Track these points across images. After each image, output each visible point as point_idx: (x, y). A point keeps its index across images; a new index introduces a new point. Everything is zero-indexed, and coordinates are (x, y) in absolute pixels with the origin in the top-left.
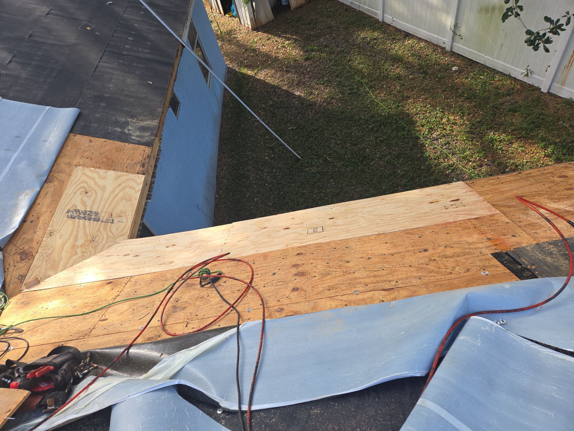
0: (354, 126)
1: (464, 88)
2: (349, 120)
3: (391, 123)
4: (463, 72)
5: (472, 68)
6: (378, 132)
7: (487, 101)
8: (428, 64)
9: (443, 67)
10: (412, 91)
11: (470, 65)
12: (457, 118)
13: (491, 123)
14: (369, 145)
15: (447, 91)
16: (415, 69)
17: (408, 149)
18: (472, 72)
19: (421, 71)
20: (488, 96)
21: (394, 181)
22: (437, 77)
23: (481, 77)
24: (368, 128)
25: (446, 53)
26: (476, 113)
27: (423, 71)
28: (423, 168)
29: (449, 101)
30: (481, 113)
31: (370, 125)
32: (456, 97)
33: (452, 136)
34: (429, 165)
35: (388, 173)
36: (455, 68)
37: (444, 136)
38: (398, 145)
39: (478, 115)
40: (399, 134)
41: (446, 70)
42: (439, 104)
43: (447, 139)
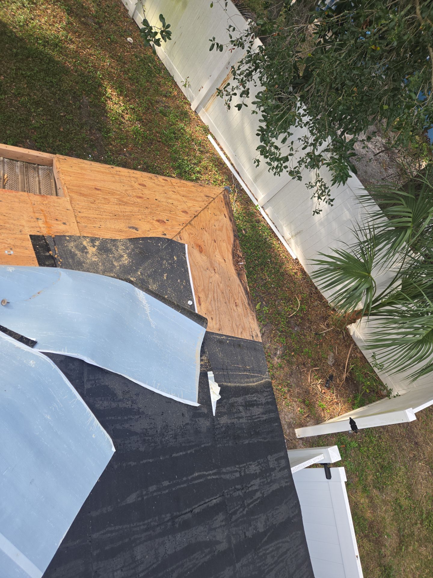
1: (131, 66)
3: (41, 60)
4: (136, 48)
5: (145, 50)
6: (23, 63)
7: (146, 91)
8: (106, 16)
9: (119, 31)
10: (79, 37)
11: (144, 46)
12: (114, 94)
13: (142, 115)
14: (5, 72)
15: (114, 59)
16: (90, 14)
17: (52, 100)
18: (143, 53)
19: (97, 20)
20: (149, 87)
21: (23, 130)
22: (110, 38)
23: (149, 64)
24: (11, 50)
25: (128, 17)
26: (133, 98)
28: (61, 129)
29: (112, 70)
30: (137, 100)
31: (15, 48)
32: (120, 71)
33: (102, 110)
34: (69, 130)
35: (19, 117)
36: (129, 39)
37: (95, 106)
38: (42, 91)
39: (133, 101)
40: (47, 78)
41: (121, 36)
42: (102, 68)
43: (97, 110)
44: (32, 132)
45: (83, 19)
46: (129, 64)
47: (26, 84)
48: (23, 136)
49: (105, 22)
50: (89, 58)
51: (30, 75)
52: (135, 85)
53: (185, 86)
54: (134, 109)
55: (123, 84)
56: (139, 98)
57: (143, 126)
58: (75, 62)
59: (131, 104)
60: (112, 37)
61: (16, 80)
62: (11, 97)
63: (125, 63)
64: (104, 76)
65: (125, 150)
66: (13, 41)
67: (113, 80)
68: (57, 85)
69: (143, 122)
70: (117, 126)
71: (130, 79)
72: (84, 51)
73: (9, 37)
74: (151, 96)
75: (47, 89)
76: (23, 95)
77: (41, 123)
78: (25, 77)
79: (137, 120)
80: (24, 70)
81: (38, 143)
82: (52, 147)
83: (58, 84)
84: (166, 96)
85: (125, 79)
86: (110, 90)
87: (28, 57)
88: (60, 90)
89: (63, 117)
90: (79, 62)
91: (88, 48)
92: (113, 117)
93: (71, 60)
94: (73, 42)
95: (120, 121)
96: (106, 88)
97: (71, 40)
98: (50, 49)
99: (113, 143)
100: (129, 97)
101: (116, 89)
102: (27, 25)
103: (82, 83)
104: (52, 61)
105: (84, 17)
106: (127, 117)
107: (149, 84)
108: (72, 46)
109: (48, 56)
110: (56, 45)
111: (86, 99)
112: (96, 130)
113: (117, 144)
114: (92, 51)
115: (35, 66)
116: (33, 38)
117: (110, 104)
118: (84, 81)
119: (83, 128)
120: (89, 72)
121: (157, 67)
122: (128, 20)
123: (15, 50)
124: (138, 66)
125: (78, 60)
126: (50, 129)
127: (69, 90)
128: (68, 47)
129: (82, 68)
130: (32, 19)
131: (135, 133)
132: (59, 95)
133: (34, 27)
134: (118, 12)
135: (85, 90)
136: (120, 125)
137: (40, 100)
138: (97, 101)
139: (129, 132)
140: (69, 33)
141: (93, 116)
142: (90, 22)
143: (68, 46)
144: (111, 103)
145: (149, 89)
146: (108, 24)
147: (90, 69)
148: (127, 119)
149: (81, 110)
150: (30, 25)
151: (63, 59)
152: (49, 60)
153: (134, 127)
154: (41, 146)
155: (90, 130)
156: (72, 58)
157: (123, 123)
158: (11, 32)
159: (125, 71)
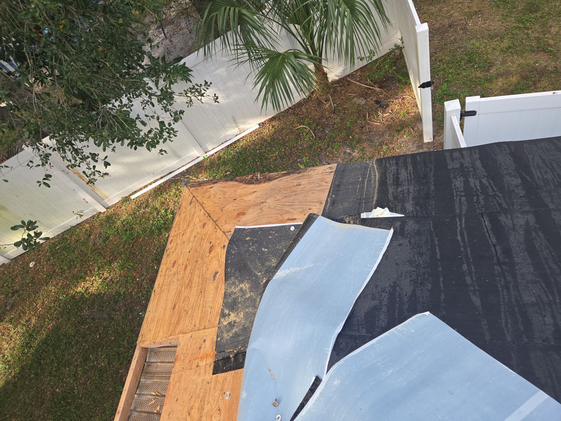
3: (44, 351)
4: (40, 259)
5: (43, 251)
6: (45, 369)
7: (83, 254)
8: (7, 286)
9: (22, 274)
10: (24, 313)
11: (39, 251)
13: (105, 260)
15: (49, 282)
16: (3, 300)
17: (84, 345)
18: (46, 253)
19: (10, 295)
21: (110, 375)
23: (57, 248)
27: (11, 293)
28: (113, 338)
29: (60, 284)
30: (91, 263)
33: (98, 297)
34: (114, 332)
37: (93, 304)
39: (92, 267)
42: (57, 294)
43: (97, 303)
44: (113, 367)
45: (8, 308)
48: (115, 375)
49: (13, 287)
51: (57, 363)
53: (81, 216)
54: (99, 268)
55: (74, 275)
56: (89, 261)
57: (116, 259)
58: (48, 319)
59: (94, 270)
60: (28, 281)
61: (61, 377)
62: (77, 383)
63: (54, 272)
64: (65, 293)
65: (138, 280)
66: (24, 376)
67: (69, 284)
68: (69, 339)
69: (112, 260)
70: (114, 284)
72: (39, 309)
74: (88, 250)
76: (76, 372)
79: (110, 266)
81: (123, 362)
82: (128, 349)
83: (68, 337)
84: (90, 235)
85: (70, 273)
86: (79, 288)
87: (40, 363)
89: (100, 336)
91: (37, 305)
92: (105, 288)
93: (46, 323)
94: (30, 319)
95: (110, 282)
96: (76, 292)
97: (27, 321)
98: (34, 342)
99: (130, 290)
102: (9, 361)
103: (69, 314)
104: (46, 341)
105: (6, 306)
106: (106, 275)
107: (76, 250)
108: (33, 321)
109: (41, 344)
110: (30, 336)
111: (86, 312)
112: (116, 305)
113: (131, 286)
114: (40, 302)
116: (22, 357)
117: (92, 290)
118: (68, 312)
119: (113, 318)
120: (60, 307)
121: (61, 241)
122: (12, 264)
123: (32, 376)
124: (58, 260)
125: (47, 316)
126: (111, 349)
127: (75, 328)
128: (34, 325)
129: (55, 313)
130: (4, 356)
131: (123, 269)
132: (79, 338)
133: (12, 355)
134: (4, 274)
135: (77, 313)
136: (113, 282)
137: (83, 356)
138: (88, 302)
139: (121, 274)
140: (20, 322)
141: (103, 307)
142: (11, 301)
143: (32, 324)
144: (91, 288)
145: (81, 251)
146: (14, 284)
147: (56, 305)
148: (108, 275)
149: (95, 317)
150: (9, 359)
151: (45, 331)
152: (45, 343)
153: (116, 269)
154: (126, 360)
155: (116, 312)
156: (45, 321)
157: (112, 279)
158: (14, 377)
159: (62, 273)
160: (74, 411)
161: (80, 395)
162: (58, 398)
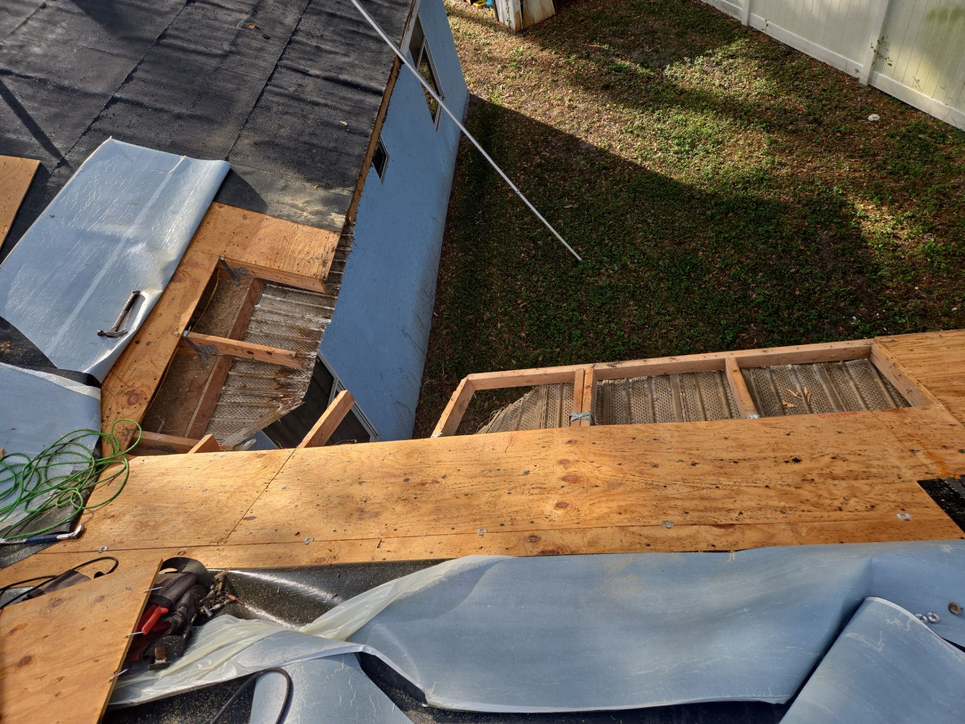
0: (680, 211)
1: (887, 154)
2: (673, 199)
3: (746, 209)
4: (888, 124)
5: (905, 119)
6: (722, 224)
7: (928, 180)
8: (824, 106)
9: (852, 113)
10: (791, 153)
11: (902, 113)
12: (870, 207)
13: (932, 220)
14: (702, 245)
15: (855, 158)
16: (799, 114)
17: (774, 256)
18: (904, 125)
19: (811, 118)
20: (930, 172)
21: (743, 313)
22: (840, 132)
23: (920, 136)
24: (704, 214)
25: (860, 88)
26: (906, 200)
27: (814, 118)
28: (797, 293)
29: (857, 175)
30: (915, 201)
31: (708, 209)
32: (871, 170)
33: (858, 240)
34: (809, 289)
35: (734, 297)
36: (873, 117)
37: (843, 238)
38: (756, 249)
39: (909, 205)
40: (760, 229)
41: (857, 119)
42: (838, 180)
43: (847, 244)
44: (755, 312)
45: (790, 127)
46: (884, 153)
47: (733, 248)
48: (745, 320)
49: (825, 114)
50: (813, 175)
51: (736, 235)
52: (903, 179)
54: (913, 216)
55: (881, 186)
56: (918, 195)
57: (941, 236)
58: (795, 189)
59: (906, 211)
60: (842, 128)
61: (720, 249)
62: (717, 274)
63: (875, 155)
64: (844, 189)
65: (917, 288)
66: (705, 202)
67: (862, 187)
68: (776, 232)
69: (937, 230)
70: (890, 255)
71: (891, 173)
72: (804, 168)
73: (698, 199)
74: (939, 183)
75: (763, 244)
76: (732, 265)
77: (765, 294)
78: (730, 240)
79: (924, 232)
80: (726, 232)
81: (767, 324)
82: (789, 322)
83: (777, 230)
85: (882, 178)
86: (862, 205)
87: (727, 213)
88: (782, 238)
89: (794, 273)
90: (800, 187)
91: (809, 162)
92: (878, 244)
93: (787, 190)
94: (784, 165)
95: (893, 246)
96: (853, 205)
97: (780, 163)
98: (754, 189)
99: (890, 284)
100: (897, 201)
101: (872, 199)
102: (718, 173)
103: (813, 213)
104: (761, 204)
105: (791, 123)
106: (904, 234)
107: (929, 166)
108: (784, 171)
109: (754, 199)
110: (762, 179)
111: (824, 235)
112: (854, 274)
113: (899, 283)
114: (816, 163)
115: (739, 221)
116: (728, 187)
117: (867, 226)
118: (815, 210)
119: (831, 278)
120: (819, 194)
121: (937, 134)
122: (862, 91)
123: (709, 213)
124: (899, 149)
125: (799, 185)
126: (780, 298)
127: (795, 232)
128: (778, 175)
129: (807, 193)
130: (722, 163)
131: (927, 255)
132: (781, 245)
133: (726, 172)
134: (841, 90)
135: (818, 223)
136: (894, 251)
137: (757, 264)
138: (843, 230)
139: (915, 256)
140: (775, 155)
141: (843, 255)
142: (801, 125)
143: (778, 173)
144: (869, 223)
145: (932, 174)
146: (830, 113)
147: (820, 189)
148: (906, 236)
149: (821, 253)
150: (721, 172)
151: (775, 194)
152: (757, 204)
153: (922, 245)
155: (842, 278)
156: (789, 187)
157: (900, 247)
158: (700, 192)
159: (879, 166)
160: (683, 287)
161: (703, 286)
162: (691, 259)
